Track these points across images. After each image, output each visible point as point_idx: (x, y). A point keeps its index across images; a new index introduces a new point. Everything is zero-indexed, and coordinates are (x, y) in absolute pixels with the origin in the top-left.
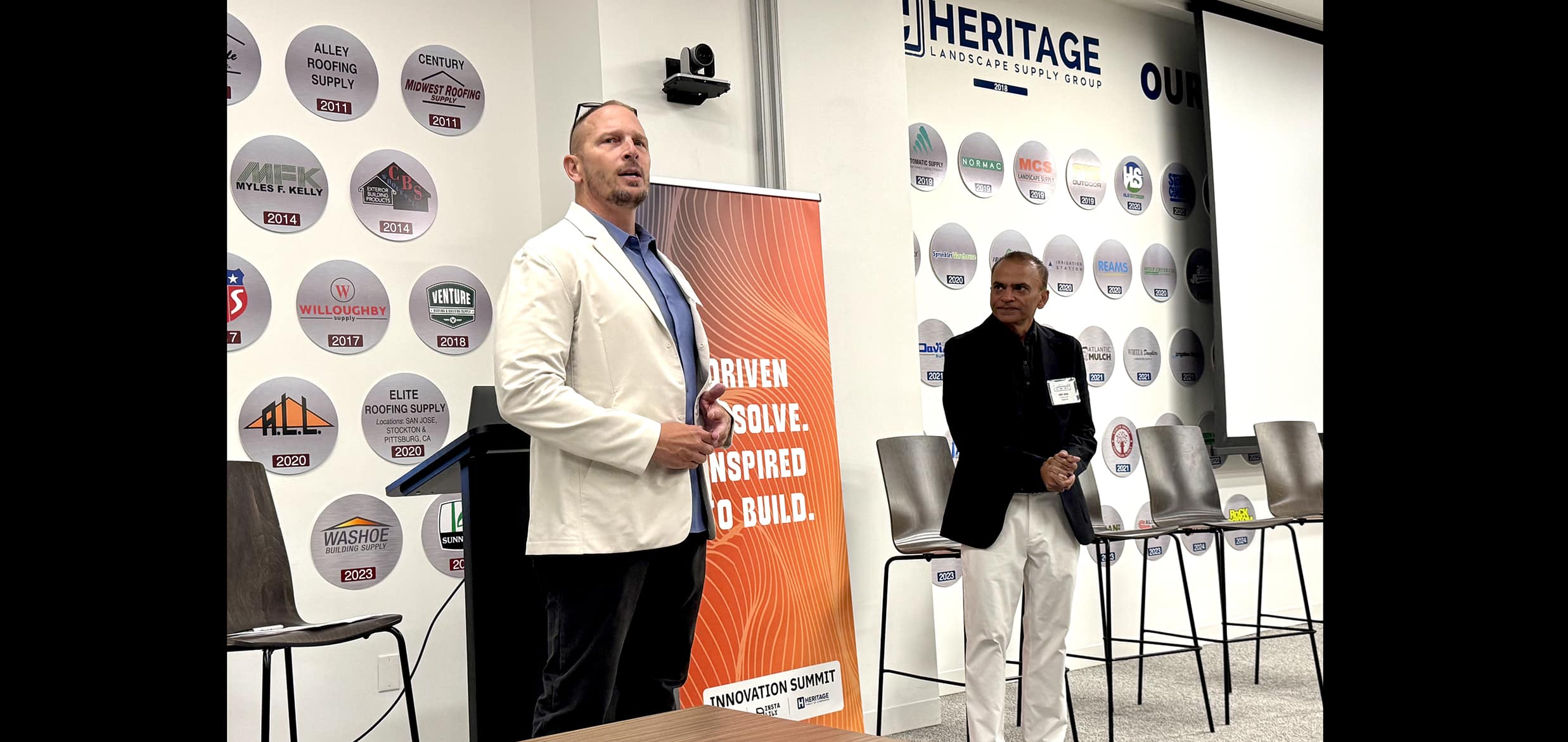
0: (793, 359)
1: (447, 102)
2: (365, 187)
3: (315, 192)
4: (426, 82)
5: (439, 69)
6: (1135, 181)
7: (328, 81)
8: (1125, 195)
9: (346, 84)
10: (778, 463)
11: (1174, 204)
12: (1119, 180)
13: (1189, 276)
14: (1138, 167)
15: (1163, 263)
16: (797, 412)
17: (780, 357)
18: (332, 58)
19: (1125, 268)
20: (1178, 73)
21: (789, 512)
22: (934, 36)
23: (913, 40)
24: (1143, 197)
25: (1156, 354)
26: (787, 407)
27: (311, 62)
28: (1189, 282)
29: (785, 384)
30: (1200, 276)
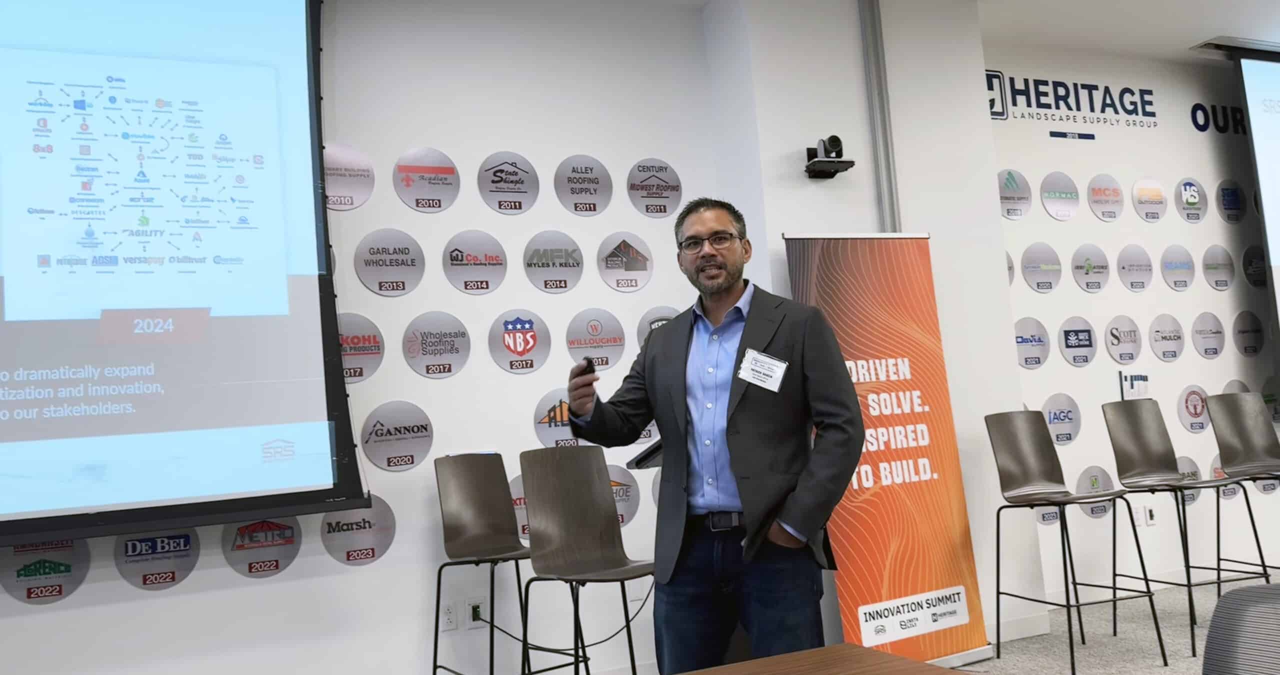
0: (914, 358)
1: (657, 196)
2: (606, 259)
3: (575, 265)
4: (644, 183)
5: (652, 174)
6: (1193, 197)
7: (582, 190)
8: (1184, 209)
9: (592, 191)
10: (906, 437)
11: (1229, 212)
12: (1179, 196)
13: (1246, 270)
14: (1194, 185)
15: (1221, 259)
16: (919, 397)
17: (904, 357)
18: (583, 176)
19: (1189, 266)
20: (1224, 109)
21: (917, 473)
22: (1015, 103)
23: (998, 108)
24: (1199, 209)
25: (1220, 333)
26: (911, 394)
27: (570, 180)
28: (1246, 273)
29: (909, 377)
30: (1256, 268)
